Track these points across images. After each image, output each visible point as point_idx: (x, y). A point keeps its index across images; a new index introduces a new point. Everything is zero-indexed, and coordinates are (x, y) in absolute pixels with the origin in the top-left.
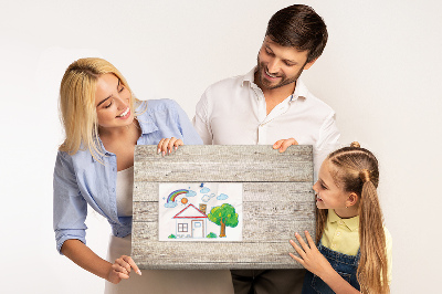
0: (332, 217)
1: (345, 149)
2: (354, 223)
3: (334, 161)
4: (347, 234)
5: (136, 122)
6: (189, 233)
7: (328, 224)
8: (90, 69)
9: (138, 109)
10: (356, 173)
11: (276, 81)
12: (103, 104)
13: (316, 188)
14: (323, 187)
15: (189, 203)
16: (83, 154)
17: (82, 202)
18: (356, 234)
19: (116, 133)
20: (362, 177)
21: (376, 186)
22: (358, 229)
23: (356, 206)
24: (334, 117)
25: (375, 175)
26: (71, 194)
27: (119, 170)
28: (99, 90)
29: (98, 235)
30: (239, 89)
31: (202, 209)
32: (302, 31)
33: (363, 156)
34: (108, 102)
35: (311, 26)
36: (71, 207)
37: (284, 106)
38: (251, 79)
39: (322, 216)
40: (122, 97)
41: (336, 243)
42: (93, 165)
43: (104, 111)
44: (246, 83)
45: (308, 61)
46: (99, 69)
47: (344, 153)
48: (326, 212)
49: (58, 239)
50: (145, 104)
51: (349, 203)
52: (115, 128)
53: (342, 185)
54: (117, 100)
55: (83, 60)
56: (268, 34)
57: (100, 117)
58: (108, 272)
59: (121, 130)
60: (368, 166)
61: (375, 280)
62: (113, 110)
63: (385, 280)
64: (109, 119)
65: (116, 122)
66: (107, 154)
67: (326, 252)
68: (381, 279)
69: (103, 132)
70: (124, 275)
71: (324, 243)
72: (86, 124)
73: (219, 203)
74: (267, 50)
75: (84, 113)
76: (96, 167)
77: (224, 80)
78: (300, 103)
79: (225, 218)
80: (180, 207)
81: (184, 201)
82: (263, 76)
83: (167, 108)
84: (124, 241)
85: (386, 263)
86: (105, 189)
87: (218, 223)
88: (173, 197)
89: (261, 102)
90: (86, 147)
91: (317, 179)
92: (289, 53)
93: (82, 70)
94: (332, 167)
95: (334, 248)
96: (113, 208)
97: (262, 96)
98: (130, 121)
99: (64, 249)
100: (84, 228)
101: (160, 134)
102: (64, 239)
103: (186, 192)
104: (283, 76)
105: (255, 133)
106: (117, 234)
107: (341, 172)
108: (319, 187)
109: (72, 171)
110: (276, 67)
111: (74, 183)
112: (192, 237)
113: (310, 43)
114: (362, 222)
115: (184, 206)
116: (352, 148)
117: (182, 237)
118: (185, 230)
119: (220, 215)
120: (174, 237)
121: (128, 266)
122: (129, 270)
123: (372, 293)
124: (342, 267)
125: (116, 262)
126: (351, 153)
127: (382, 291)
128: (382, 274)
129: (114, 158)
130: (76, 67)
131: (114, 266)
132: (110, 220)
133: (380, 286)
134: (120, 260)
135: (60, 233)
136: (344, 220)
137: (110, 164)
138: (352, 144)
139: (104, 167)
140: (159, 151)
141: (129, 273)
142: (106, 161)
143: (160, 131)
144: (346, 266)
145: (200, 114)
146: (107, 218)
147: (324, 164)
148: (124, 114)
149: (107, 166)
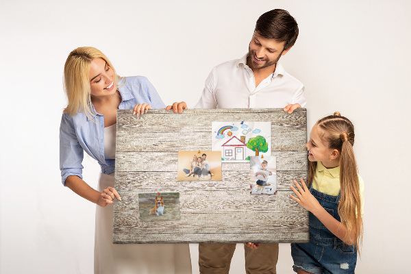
0: (320, 167)
1: (330, 117)
2: (336, 172)
3: (322, 126)
4: (331, 180)
5: (118, 92)
6: (234, 157)
7: (317, 173)
8: (85, 54)
9: (119, 83)
10: (337, 135)
11: (262, 63)
12: (94, 80)
13: (308, 146)
14: (314, 145)
15: (233, 135)
16: (80, 115)
17: (80, 149)
18: (338, 180)
19: (104, 100)
20: (342, 138)
21: (353, 145)
22: (339, 176)
23: (337, 159)
24: (303, 89)
25: (352, 136)
26: (72, 143)
27: (105, 127)
28: (92, 69)
30: (236, 69)
31: (243, 139)
32: (280, 27)
33: (343, 122)
34: (98, 78)
35: (287, 25)
36: (72, 152)
37: (267, 81)
38: (244, 62)
39: (312, 166)
40: (108, 75)
41: (323, 186)
42: (87, 123)
43: (95, 84)
44: (241, 65)
45: (284, 49)
46: (91, 55)
47: (328, 120)
48: (315, 163)
50: (125, 79)
51: (332, 157)
52: (103, 96)
53: (327, 144)
54: (104, 77)
55: (81, 49)
56: (256, 30)
57: (92, 88)
58: (98, 199)
59: (107, 98)
61: (352, 214)
62: (102, 84)
63: (359, 214)
64: (99, 90)
65: (103, 93)
66: (97, 115)
67: (315, 193)
68: (356, 213)
69: (95, 99)
70: (110, 201)
71: (314, 186)
72: (83, 94)
73: (255, 136)
74: (255, 42)
75: (82, 87)
76: (89, 124)
77: (225, 63)
78: (279, 79)
79: (259, 146)
80: (227, 138)
81: (230, 134)
82: (253, 60)
83: (139, 82)
84: (110, 177)
85: (359, 201)
86: (96, 140)
87: (254, 149)
88: (222, 131)
89: (251, 78)
90: (82, 110)
91: (309, 140)
92: (271, 44)
93: (80, 55)
94: (321, 130)
95: (321, 190)
96: (102, 153)
97: (252, 74)
98: (114, 91)
99: (67, 182)
100: (82, 168)
101: (135, 101)
102: (67, 175)
103: (231, 127)
104: (267, 60)
105: (247, 100)
106: (104, 171)
107: (326, 134)
108: (311, 145)
109: (73, 127)
110: (262, 53)
111: (74, 136)
113: (286, 37)
115: (230, 138)
116: (334, 117)
117: (228, 159)
118: (230, 154)
119: (255, 144)
120: (223, 159)
121: (112, 194)
122: (113, 197)
123: (350, 224)
124: (328, 205)
125: (104, 192)
126: (333, 119)
127: (357, 222)
128: (356, 210)
129: (102, 118)
130: (75, 54)
131: (103, 194)
132: (100, 163)
133: (355, 218)
134: (106, 190)
135: (65, 171)
136: (329, 170)
137: (99, 123)
138: (335, 113)
139: (95, 125)
140: (135, 113)
141: (113, 200)
142: (97, 120)
143: (135, 98)
144: (330, 204)
145: (208, 87)
146: (98, 160)
147: (314, 128)
148: (110, 87)
149: (97, 123)
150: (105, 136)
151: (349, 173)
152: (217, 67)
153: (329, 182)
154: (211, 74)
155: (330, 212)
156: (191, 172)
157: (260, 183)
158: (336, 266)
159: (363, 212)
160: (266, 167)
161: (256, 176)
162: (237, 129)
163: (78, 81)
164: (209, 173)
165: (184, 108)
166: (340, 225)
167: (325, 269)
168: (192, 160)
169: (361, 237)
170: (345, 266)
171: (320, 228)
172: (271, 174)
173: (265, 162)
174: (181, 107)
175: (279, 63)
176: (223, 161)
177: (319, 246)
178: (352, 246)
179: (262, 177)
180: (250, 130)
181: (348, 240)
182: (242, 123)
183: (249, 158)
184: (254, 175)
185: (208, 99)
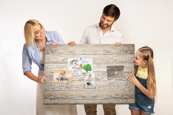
0: (140, 68)
1: (143, 48)
2: (146, 70)
3: (140, 51)
4: (144, 73)
5: (46, 38)
6: (77, 73)
8: (33, 23)
9: (46, 34)
10: (146, 55)
11: (106, 26)
12: (36, 33)
13: (135, 59)
14: (137, 59)
15: (77, 64)
16: (30, 47)
17: (30, 60)
19: (40, 41)
20: (148, 56)
21: (153, 59)
23: (147, 64)
24: (122, 36)
25: (152, 55)
26: (27, 58)
28: (35, 28)
29: (35, 70)
30: (95, 28)
31: (81, 65)
33: (149, 50)
34: (38, 32)
35: (115, 11)
36: (27, 62)
37: (108, 33)
38: (98, 25)
39: (136, 67)
40: (42, 31)
41: (141, 75)
42: (33, 50)
43: (37, 34)
44: (97, 27)
45: (115, 20)
46: (35, 23)
47: (143, 49)
48: (138, 66)
49: (23, 71)
50: (48, 32)
51: (145, 64)
52: (40, 39)
53: (143, 58)
55: (31, 20)
56: (103, 12)
57: (35, 36)
58: (38, 80)
59: (41, 40)
60: (150, 53)
61: (152, 86)
62: (39, 34)
64: (38, 37)
65: (40, 38)
66: (37, 47)
67: (137, 78)
68: (154, 86)
69: (36, 40)
70: (42, 81)
71: (137, 75)
72: (31, 38)
73: (86, 64)
74: (103, 17)
75: (31, 35)
76: (34, 50)
77: (91, 26)
78: (112, 32)
79: (88, 68)
81: (76, 63)
82: (102, 25)
83: (54, 34)
84: (42, 71)
85: (155, 81)
86: (37, 57)
87: (86, 70)
88: (72, 62)
89: (101, 32)
90: (32, 45)
92: (109, 18)
93: (30, 23)
94: (140, 53)
95: (140, 77)
97: (101, 30)
98: (44, 37)
99: (25, 74)
100: (31, 68)
101: (52, 41)
102: (25, 71)
103: (76, 60)
104: (108, 25)
105: (100, 41)
106: (40, 69)
107: (142, 54)
108: (136, 59)
109: (27, 51)
110: (105, 22)
111: (28, 55)
112: (78, 74)
113: (115, 15)
114: (148, 69)
115: (75, 65)
116: (145, 47)
117: (75, 74)
118: (76, 72)
119: (86, 67)
120: (72, 74)
121: (43, 78)
122: (44, 80)
123: (151, 90)
124: (143, 83)
125: (40, 77)
126: (145, 48)
127: (154, 89)
128: (154, 84)
129: (39, 48)
130: (28, 22)
131: (39, 78)
132: (38, 66)
133: (154, 88)
134: (41, 77)
135: (24, 69)
136: (143, 69)
137: (38, 50)
138: (146, 46)
139: (36, 51)
140: (52, 46)
141: (44, 81)
142: (37, 49)
143: (52, 40)
144: (144, 82)
145: (84, 35)
146: (38, 65)
147: (137, 52)
148: (42, 35)
149: (37, 50)
150: (40, 55)
151: (151, 70)
152: (87, 27)
153: (143, 74)
154: (85, 30)
155: (144, 86)
156: (59, 79)
157: (88, 84)
158: (146, 107)
159: (157, 86)
160: (91, 77)
161: (87, 81)
162: (79, 61)
163: (29, 33)
164: (67, 79)
165: (74, 44)
166: (148, 91)
167: (142, 108)
168: (59, 74)
169: (156, 95)
170: (150, 107)
171: (139, 92)
172: (93, 80)
173: (90, 75)
174: (73, 44)
175: (112, 26)
176: (73, 75)
177: (139, 99)
178: (152, 99)
179: (89, 81)
180: (84, 62)
181: (151, 97)
182: (81, 59)
183: (84, 73)
184: (86, 81)
185: (84, 41)
